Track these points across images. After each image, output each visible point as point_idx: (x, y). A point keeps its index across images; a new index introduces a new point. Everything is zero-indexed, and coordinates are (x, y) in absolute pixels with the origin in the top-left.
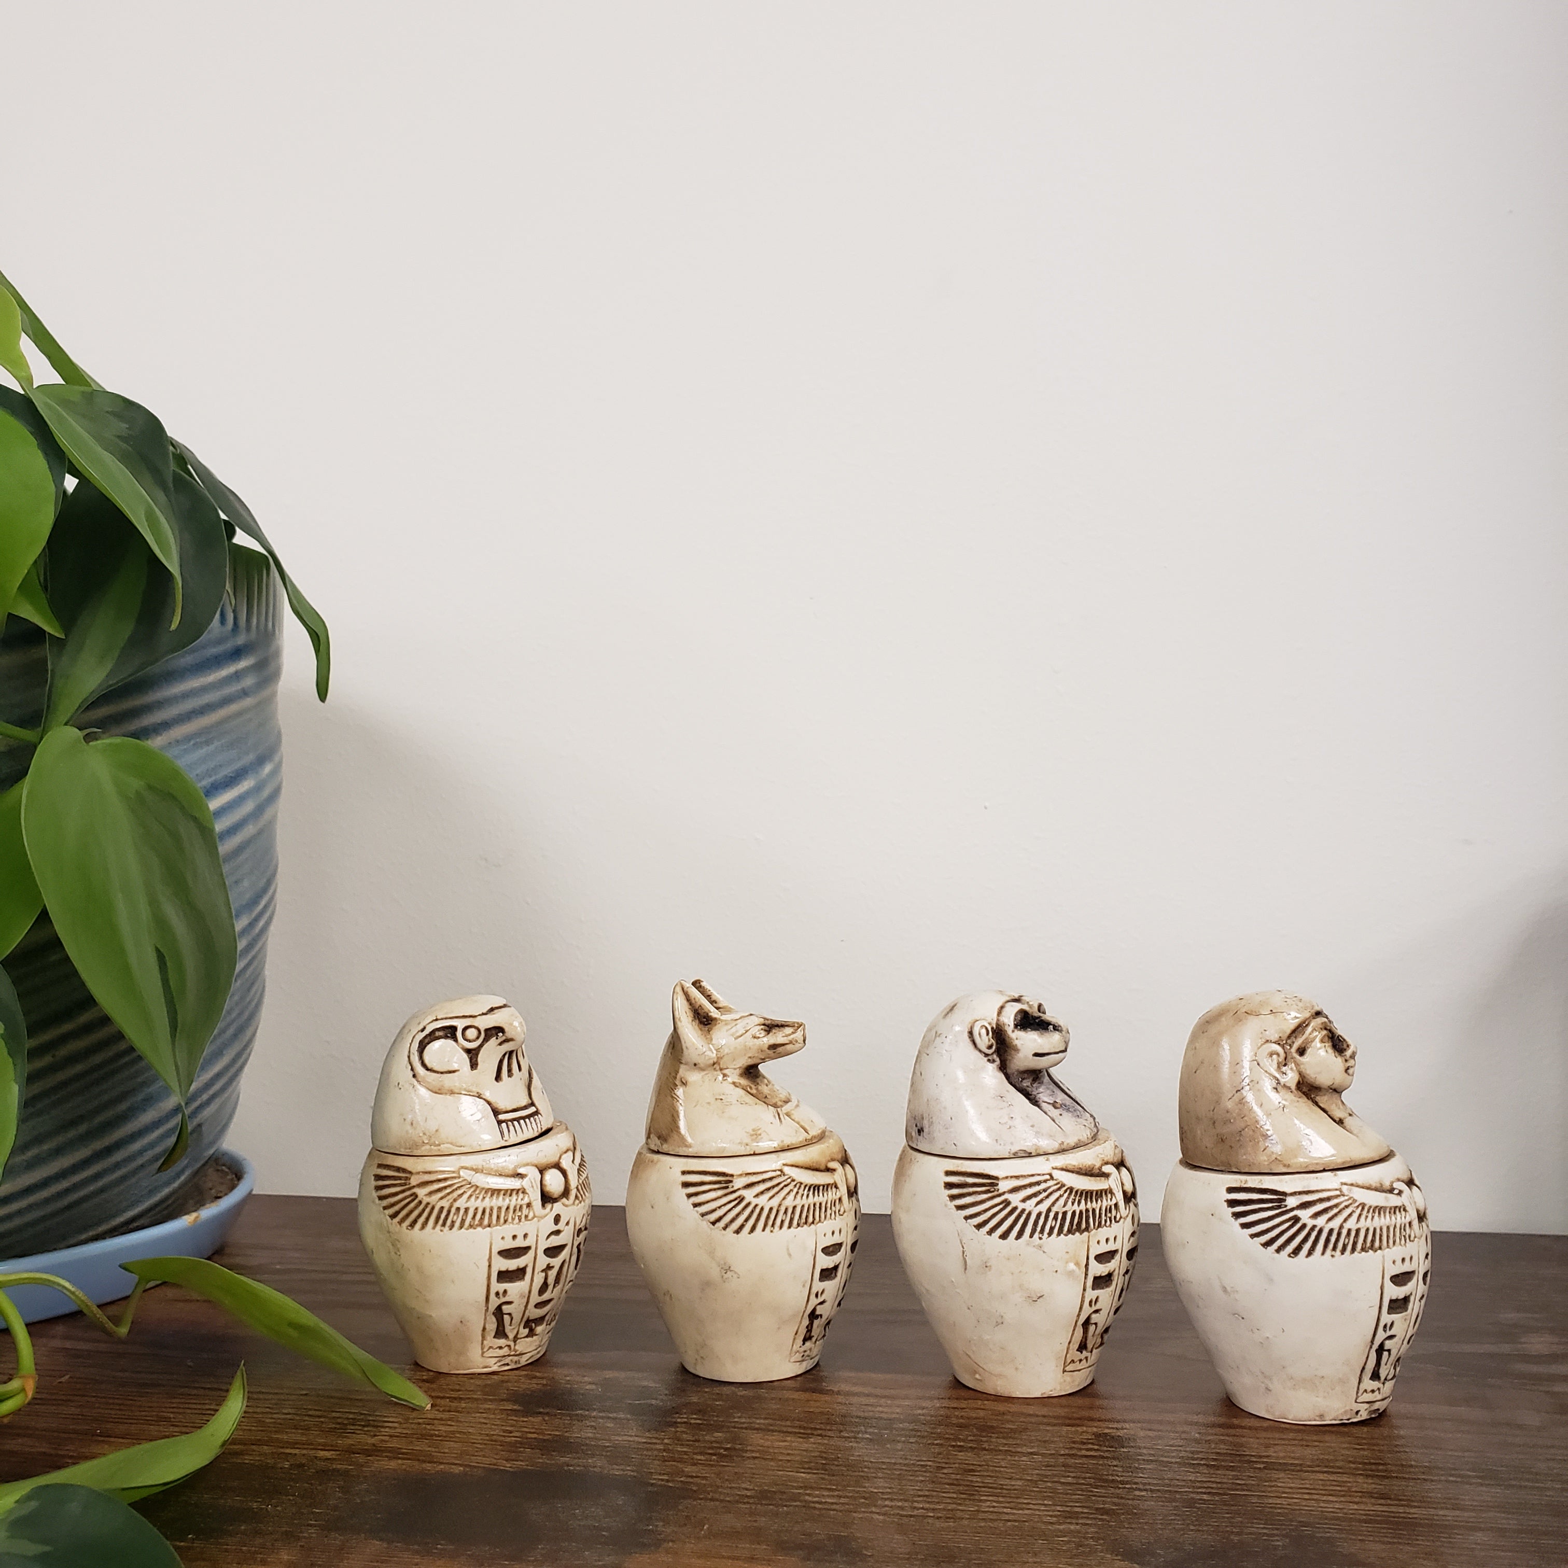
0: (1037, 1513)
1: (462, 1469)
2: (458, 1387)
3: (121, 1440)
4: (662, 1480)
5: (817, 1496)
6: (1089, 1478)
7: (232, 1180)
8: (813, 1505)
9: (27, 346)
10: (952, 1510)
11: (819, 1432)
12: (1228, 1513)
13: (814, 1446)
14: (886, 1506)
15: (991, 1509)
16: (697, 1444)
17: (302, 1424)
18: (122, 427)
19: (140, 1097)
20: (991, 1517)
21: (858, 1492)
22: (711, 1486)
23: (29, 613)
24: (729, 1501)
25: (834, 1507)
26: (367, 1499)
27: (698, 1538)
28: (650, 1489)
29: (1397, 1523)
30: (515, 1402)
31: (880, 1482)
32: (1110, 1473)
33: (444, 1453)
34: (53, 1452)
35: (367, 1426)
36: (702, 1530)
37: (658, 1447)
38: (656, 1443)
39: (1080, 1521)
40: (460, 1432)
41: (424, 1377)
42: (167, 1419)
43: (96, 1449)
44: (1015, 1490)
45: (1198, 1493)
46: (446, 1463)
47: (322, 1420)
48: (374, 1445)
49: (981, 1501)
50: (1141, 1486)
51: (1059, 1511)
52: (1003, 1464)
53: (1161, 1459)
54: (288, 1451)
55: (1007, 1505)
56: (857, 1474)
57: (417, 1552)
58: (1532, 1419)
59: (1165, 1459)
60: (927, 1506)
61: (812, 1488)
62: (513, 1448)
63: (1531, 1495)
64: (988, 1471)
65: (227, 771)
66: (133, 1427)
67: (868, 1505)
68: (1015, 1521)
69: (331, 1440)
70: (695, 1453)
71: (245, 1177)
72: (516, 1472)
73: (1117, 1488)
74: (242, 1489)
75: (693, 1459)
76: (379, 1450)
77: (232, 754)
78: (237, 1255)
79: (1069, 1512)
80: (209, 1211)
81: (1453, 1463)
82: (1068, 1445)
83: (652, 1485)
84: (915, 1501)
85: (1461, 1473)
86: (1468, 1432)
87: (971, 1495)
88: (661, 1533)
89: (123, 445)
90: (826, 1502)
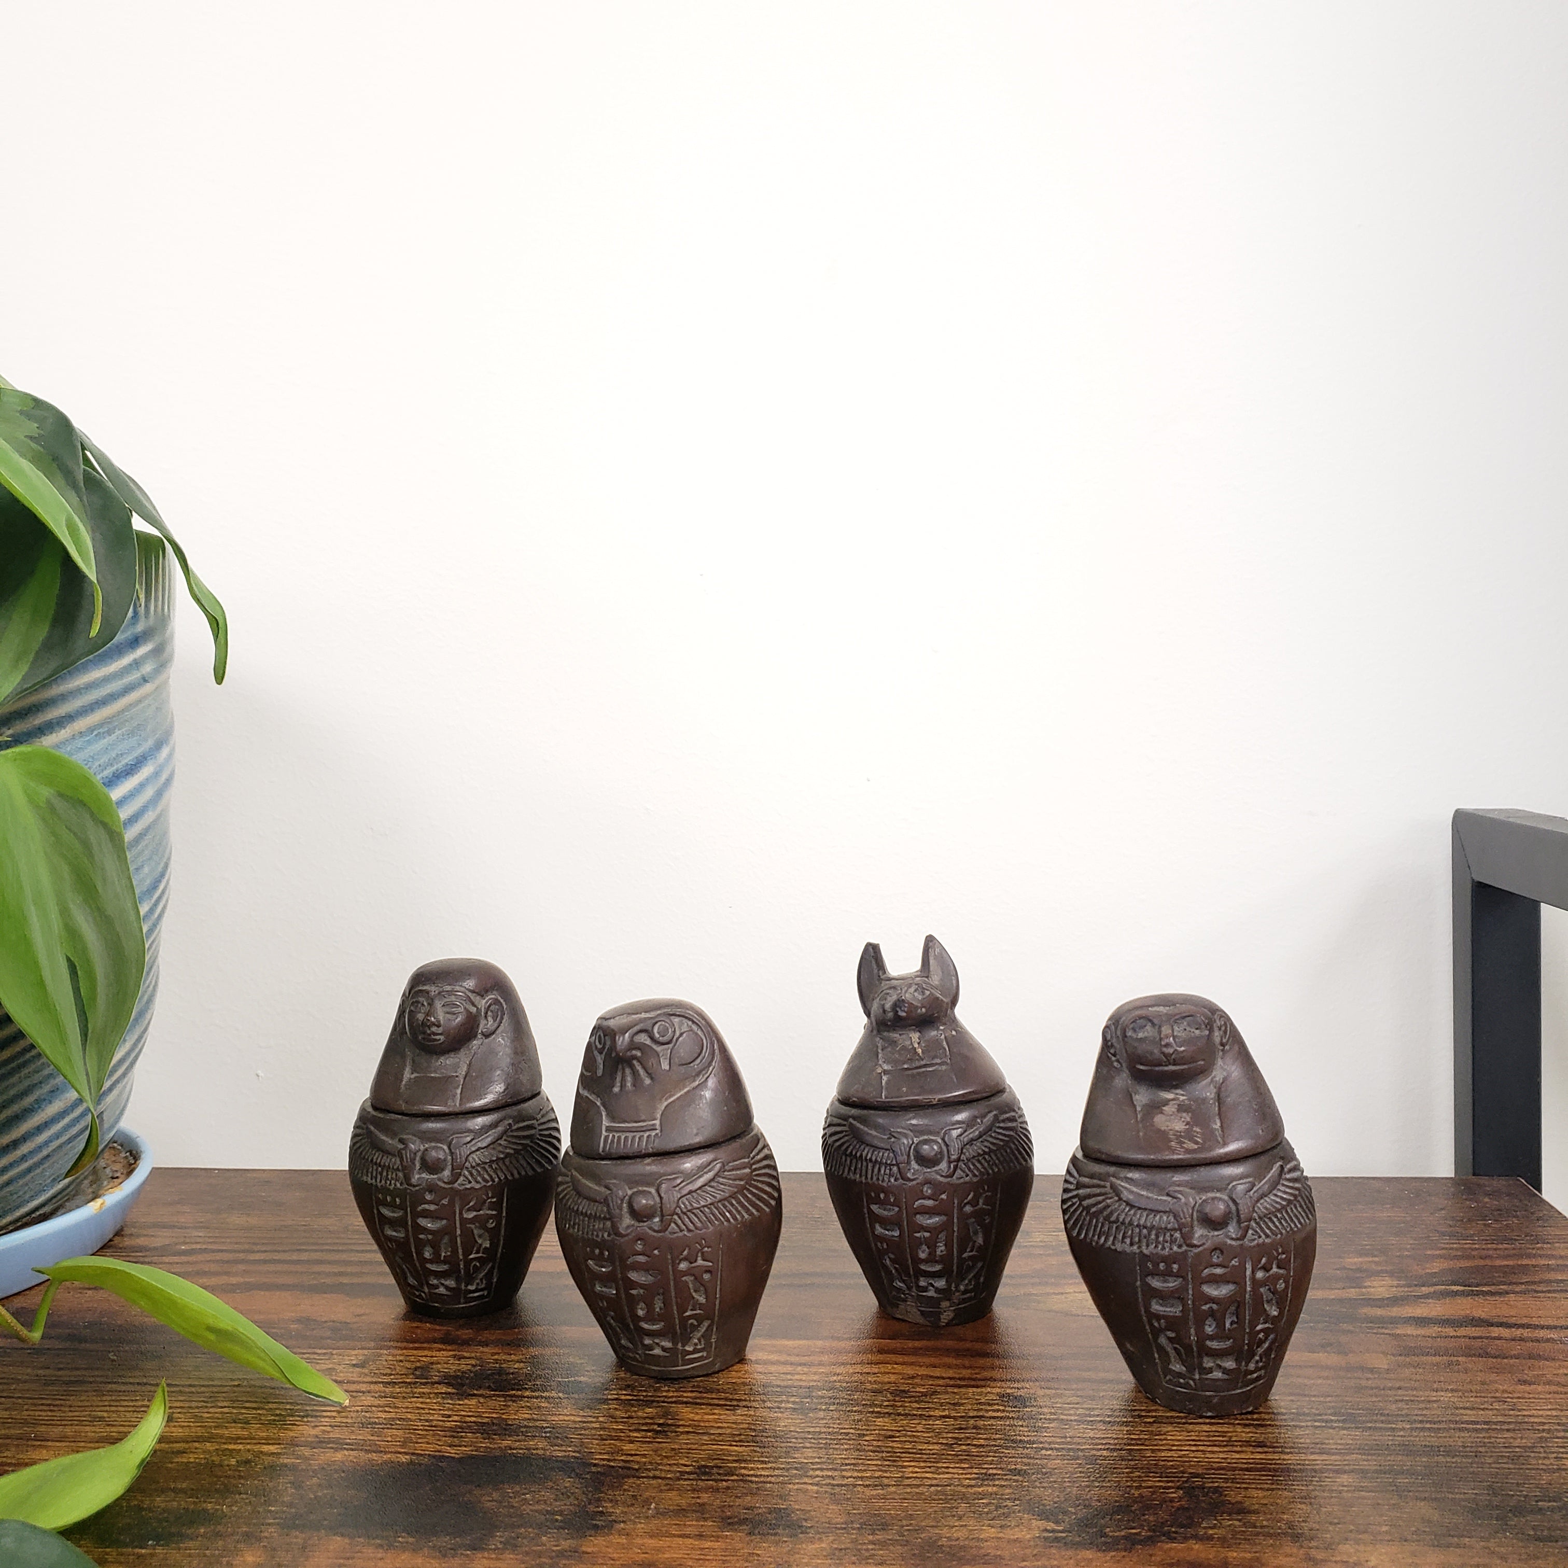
0: (956, 1476)
1: (408, 1457)
2: (389, 1371)
3: (58, 1444)
4: (603, 1460)
5: (752, 1469)
6: (1001, 1439)
7: (126, 1157)
8: (750, 1478)
10: (878, 1478)
12: (1126, 1468)
13: (742, 1418)
14: (817, 1476)
15: (915, 1475)
16: (631, 1421)
17: (240, 1417)
18: (32, 428)
19: (46, 1088)
20: (915, 1483)
21: (789, 1463)
22: (651, 1463)
24: (670, 1478)
25: (769, 1479)
26: (320, 1494)
27: (647, 1517)
28: (594, 1469)
29: (1275, 1470)
30: (449, 1384)
31: (809, 1452)
32: (1017, 1433)
33: (388, 1441)
35: (307, 1416)
36: (649, 1509)
37: (594, 1425)
38: (592, 1422)
39: (997, 1483)
40: (399, 1419)
41: (354, 1362)
42: (101, 1419)
43: (35, 1455)
44: (933, 1454)
45: (1098, 1450)
46: (391, 1452)
47: (259, 1411)
48: (317, 1436)
49: (903, 1467)
50: (1047, 1446)
51: (976, 1474)
52: (919, 1428)
53: (1062, 1417)
54: (231, 1447)
55: (929, 1470)
56: (785, 1444)
57: (381, 1546)
59: (1065, 1417)
60: (856, 1474)
61: (745, 1461)
62: (454, 1432)
63: (1385, 1436)
64: (905, 1436)
65: (128, 759)
66: (68, 1429)
67: (801, 1476)
68: (937, 1485)
69: (272, 1432)
70: (630, 1431)
71: (143, 1156)
72: (462, 1458)
73: (1024, 1448)
74: (193, 1490)
75: (629, 1436)
76: (324, 1442)
77: (133, 741)
78: (138, 1236)
79: (986, 1474)
80: (114, 1196)
81: (1317, 1409)
82: (975, 1407)
83: (595, 1465)
84: (844, 1470)
85: (1325, 1417)
86: (1327, 1378)
87: (894, 1461)
88: (611, 1514)
89: (35, 446)
90: (761, 1475)
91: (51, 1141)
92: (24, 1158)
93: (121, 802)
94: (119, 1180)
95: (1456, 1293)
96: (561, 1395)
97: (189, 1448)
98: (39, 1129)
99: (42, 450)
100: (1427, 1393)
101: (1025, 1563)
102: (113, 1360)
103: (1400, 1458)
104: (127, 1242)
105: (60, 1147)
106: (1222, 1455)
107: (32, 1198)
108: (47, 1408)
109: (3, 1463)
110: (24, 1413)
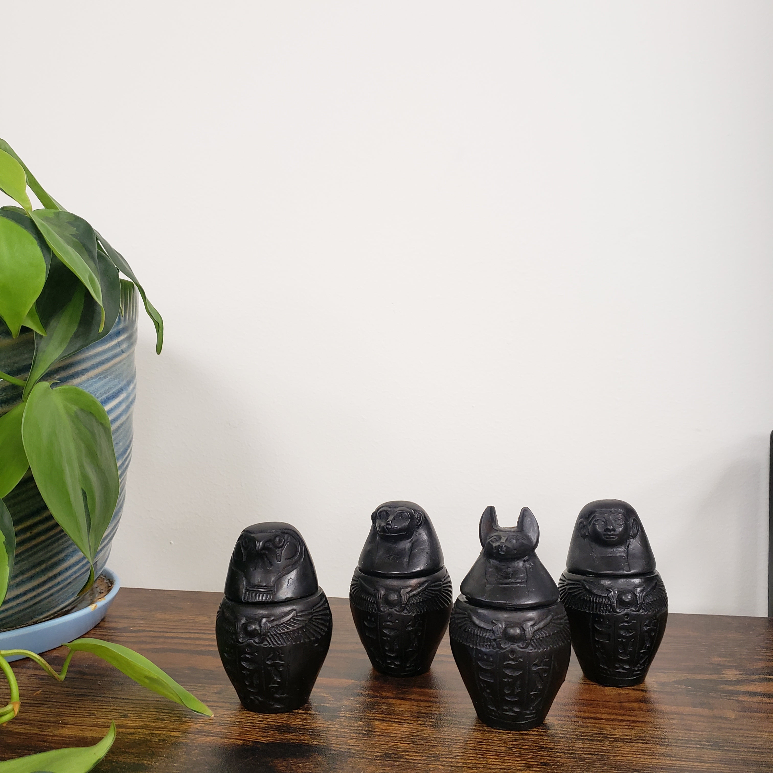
0: (514, 765)
1: (241, 741)
2: (232, 697)
3: (73, 726)
4: (338, 747)
5: (411, 756)
6: (536, 746)
7: (107, 583)
8: (410, 761)
9: (29, 192)
10: (474, 763)
11: (408, 721)
12: (600, 765)
13: (406, 729)
14: (444, 761)
15: (493, 763)
16: (351, 728)
17: (160, 717)
18: (74, 230)
19: (71, 550)
20: (493, 767)
21: (430, 754)
22: (361, 751)
23: (29, 324)
24: (370, 759)
25: (420, 762)
26: (199, 759)
28: (333, 752)
29: (676, 770)
31: (439, 748)
32: (545, 743)
33: (232, 733)
34: (40, 733)
38: (332, 728)
39: (534, 769)
40: (237, 722)
41: (216, 691)
42: (94, 715)
43: (62, 732)
44: (502, 752)
45: (586, 754)
47: (170, 715)
48: (197, 729)
49: (487, 758)
50: (559, 751)
51: (524, 764)
52: (495, 738)
53: (567, 736)
54: (156, 732)
55: (500, 761)
56: (428, 744)
58: (732, 715)
59: (569, 736)
60: (463, 761)
61: (408, 751)
62: (264, 729)
63: (734, 754)
64: (488, 742)
65: (114, 390)
66: (78, 719)
67: (436, 761)
68: (504, 769)
69: (176, 725)
70: (351, 733)
71: (115, 583)
72: (268, 743)
73: (548, 751)
74: (137, 753)
75: (351, 736)
76: (201, 732)
77: (116, 381)
78: (112, 622)
79: (529, 764)
80: (101, 603)
81: (698, 738)
84: (458, 759)
85: (702, 743)
86: (703, 722)
87: (482, 755)
89: (74, 239)
90: (416, 759)
91: (72, 575)
92: (59, 583)
93: (109, 412)
94: (104, 594)
95: (770, 680)
96: (317, 713)
97: (136, 732)
98: (67, 569)
99: (78, 241)
100: (755, 733)
102: (99, 685)
103: (742, 767)
104: (107, 625)
105: (76, 578)
106: (649, 760)
107: (62, 602)
108: (68, 708)
109: (46, 735)
110: (57, 710)
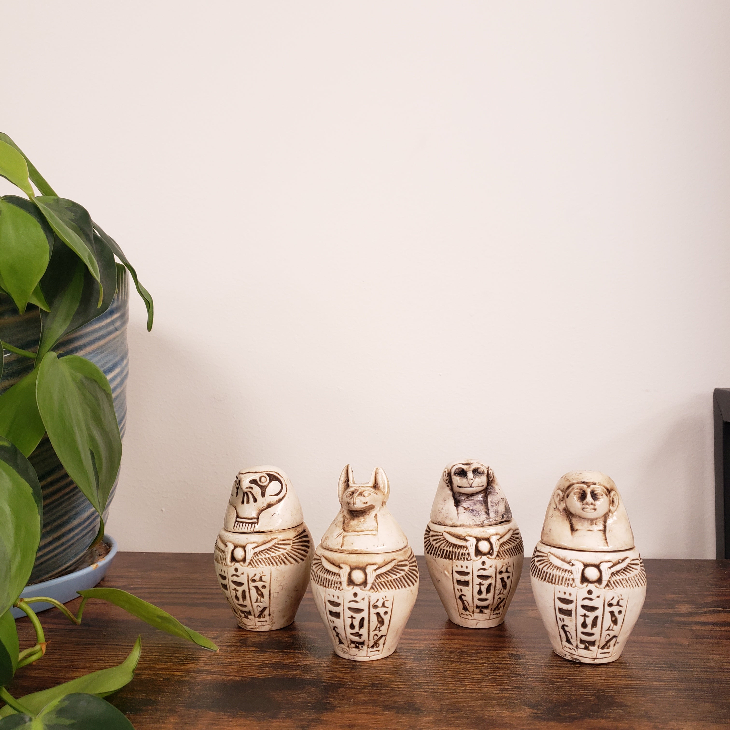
0: (490, 689)
1: (240, 678)
2: (229, 641)
3: (83, 670)
4: (328, 680)
5: (396, 685)
6: (510, 673)
7: (105, 546)
8: (395, 689)
10: (454, 689)
12: (568, 687)
13: (390, 663)
14: (426, 688)
15: (471, 688)
17: (163, 660)
18: (72, 215)
19: (73, 513)
20: (471, 691)
21: (413, 682)
22: (350, 682)
23: (35, 301)
24: (359, 688)
25: (404, 689)
26: (201, 693)
27: (350, 705)
28: (324, 684)
29: (637, 688)
30: (256, 647)
31: (422, 678)
32: (517, 670)
33: (230, 671)
34: (53, 676)
35: (193, 660)
36: (350, 702)
37: (323, 665)
39: (509, 692)
40: (235, 662)
41: (213, 637)
42: (101, 660)
43: (74, 675)
44: (479, 679)
45: (555, 678)
46: (232, 676)
47: (172, 658)
48: (198, 669)
49: (466, 685)
50: (531, 676)
51: (499, 688)
52: (472, 668)
53: (537, 664)
54: (160, 672)
55: (478, 686)
56: (411, 674)
57: (230, 716)
58: (686, 642)
59: (539, 664)
60: (444, 688)
61: (393, 681)
62: (260, 667)
63: (689, 674)
64: (466, 671)
65: (109, 365)
66: (87, 664)
67: (419, 688)
68: (482, 693)
69: (178, 667)
70: (340, 668)
71: (113, 546)
72: (264, 679)
73: (521, 677)
74: (145, 690)
75: (339, 670)
76: (201, 671)
77: (112, 357)
78: (111, 581)
79: (503, 688)
80: (102, 562)
81: (656, 662)
82: (497, 659)
83: (325, 682)
84: (438, 686)
85: (660, 665)
86: (660, 648)
87: (461, 682)
88: (333, 704)
89: (73, 223)
90: (401, 688)
91: (75, 537)
92: (63, 544)
94: (103, 556)
95: (720, 611)
96: (307, 652)
98: (70, 531)
99: (76, 225)
100: (707, 655)
101: (524, 727)
102: (105, 635)
103: (696, 684)
104: (107, 584)
105: (78, 540)
106: (612, 682)
107: (66, 563)
108: (77, 655)
109: (59, 678)
110: (67, 657)
